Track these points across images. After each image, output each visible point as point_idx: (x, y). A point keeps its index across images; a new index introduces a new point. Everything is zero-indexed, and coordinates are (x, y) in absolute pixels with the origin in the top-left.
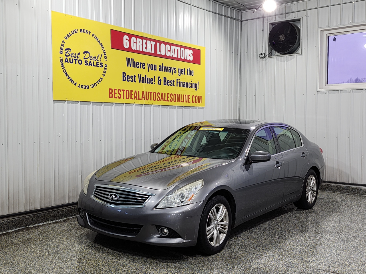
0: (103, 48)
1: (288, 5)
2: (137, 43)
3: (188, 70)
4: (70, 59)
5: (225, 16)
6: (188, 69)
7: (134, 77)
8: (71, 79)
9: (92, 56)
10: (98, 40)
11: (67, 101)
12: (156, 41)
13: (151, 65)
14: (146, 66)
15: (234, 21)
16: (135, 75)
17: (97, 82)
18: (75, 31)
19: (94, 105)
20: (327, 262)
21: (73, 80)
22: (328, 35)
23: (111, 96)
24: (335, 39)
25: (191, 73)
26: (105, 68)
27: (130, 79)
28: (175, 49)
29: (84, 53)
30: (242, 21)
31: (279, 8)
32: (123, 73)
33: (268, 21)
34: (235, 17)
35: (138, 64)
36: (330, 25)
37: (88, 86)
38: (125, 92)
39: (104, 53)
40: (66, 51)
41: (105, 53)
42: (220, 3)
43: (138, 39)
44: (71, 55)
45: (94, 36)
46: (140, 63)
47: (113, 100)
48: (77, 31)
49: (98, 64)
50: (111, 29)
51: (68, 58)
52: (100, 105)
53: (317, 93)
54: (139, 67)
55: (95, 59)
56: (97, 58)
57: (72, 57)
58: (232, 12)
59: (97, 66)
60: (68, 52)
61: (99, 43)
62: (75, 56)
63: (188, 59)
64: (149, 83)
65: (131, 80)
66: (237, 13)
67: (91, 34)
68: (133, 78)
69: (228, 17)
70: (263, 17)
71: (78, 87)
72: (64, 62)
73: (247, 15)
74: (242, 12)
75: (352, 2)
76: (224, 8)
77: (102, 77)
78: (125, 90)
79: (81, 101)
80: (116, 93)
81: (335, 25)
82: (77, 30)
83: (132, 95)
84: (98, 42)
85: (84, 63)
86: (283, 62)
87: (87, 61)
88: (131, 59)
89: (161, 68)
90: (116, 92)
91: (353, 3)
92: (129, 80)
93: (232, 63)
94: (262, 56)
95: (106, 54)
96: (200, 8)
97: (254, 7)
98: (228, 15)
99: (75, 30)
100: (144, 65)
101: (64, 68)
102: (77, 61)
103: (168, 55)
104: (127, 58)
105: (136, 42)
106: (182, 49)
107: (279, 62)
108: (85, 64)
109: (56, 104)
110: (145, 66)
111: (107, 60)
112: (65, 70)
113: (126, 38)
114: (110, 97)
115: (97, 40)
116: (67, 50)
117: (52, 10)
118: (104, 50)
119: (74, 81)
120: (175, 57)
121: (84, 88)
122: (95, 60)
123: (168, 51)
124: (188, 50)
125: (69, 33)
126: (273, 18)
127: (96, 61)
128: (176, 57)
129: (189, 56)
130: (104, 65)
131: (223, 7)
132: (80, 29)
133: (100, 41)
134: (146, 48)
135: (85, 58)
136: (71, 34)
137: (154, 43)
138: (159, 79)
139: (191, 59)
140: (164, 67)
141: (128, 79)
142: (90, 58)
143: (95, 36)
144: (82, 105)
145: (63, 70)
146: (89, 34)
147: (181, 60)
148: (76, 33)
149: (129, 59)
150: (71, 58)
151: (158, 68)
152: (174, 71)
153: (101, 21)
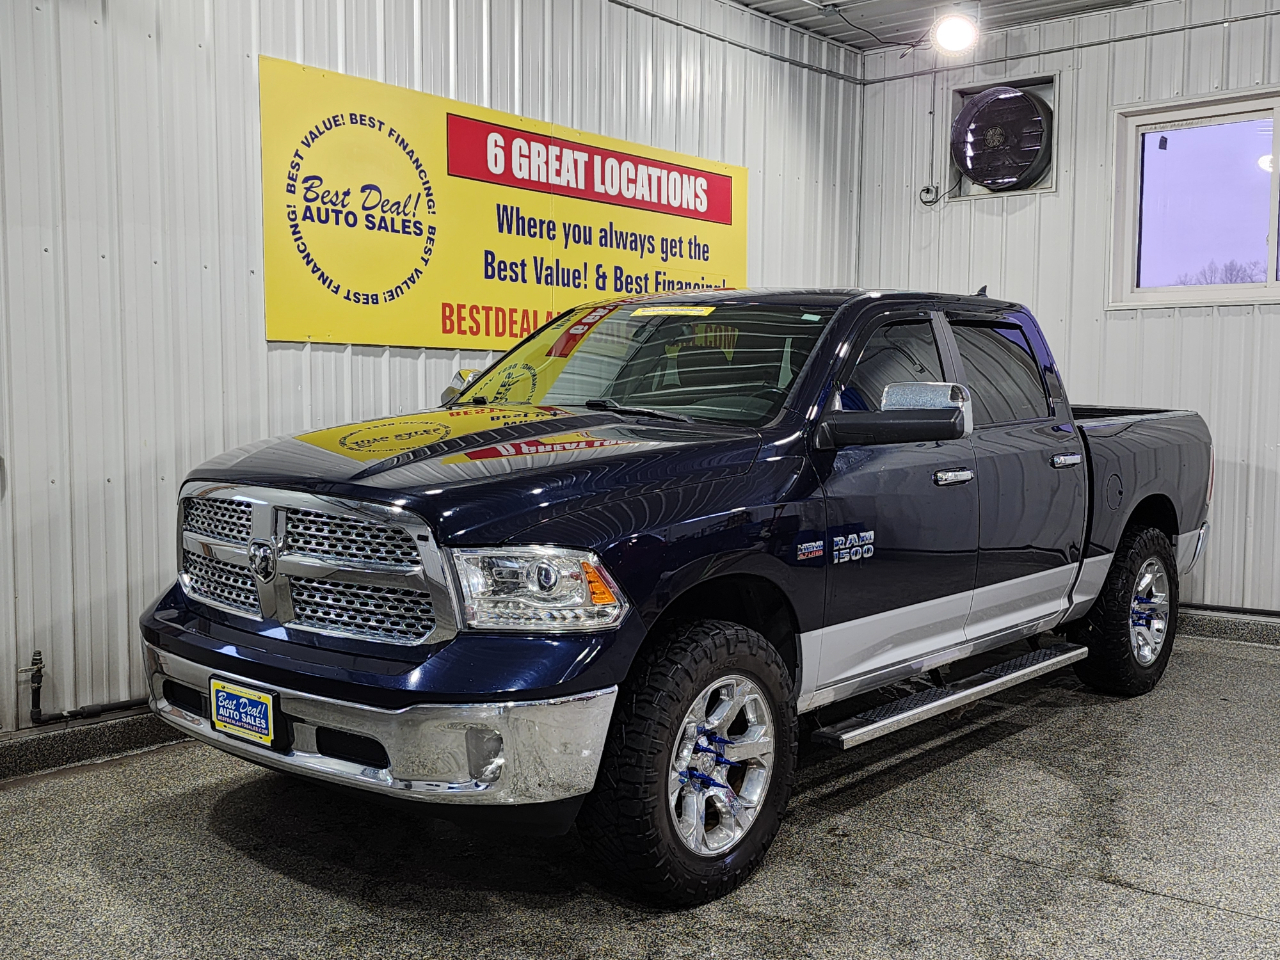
0: (423, 175)
1: (1015, 31)
2: (529, 157)
3: (690, 243)
4: (319, 209)
5: (810, 68)
6: (693, 241)
7: (520, 267)
8: (322, 274)
9: (388, 201)
10: (407, 150)
11: (309, 345)
12: (592, 151)
13: (575, 226)
14: (559, 232)
15: (841, 81)
16: (523, 261)
17: (405, 282)
18: (335, 121)
19: (395, 356)
20: (1132, 858)
21: (327, 278)
22: (1142, 130)
23: (448, 327)
24: (1163, 143)
25: (700, 251)
26: (429, 238)
27: (509, 273)
28: (650, 177)
29: (363, 189)
30: (864, 85)
31: (986, 43)
32: (487, 253)
33: (950, 83)
34: (842, 72)
35: (532, 224)
36: (1149, 96)
37: (376, 295)
38: (492, 314)
39: (425, 189)
40: (307, 185)
41: (429, 189)
42: (794, 25)
43: (532, 143)
44: (323, 197)
45: (396, 135)
46: (541, 221)
47: (454, 340)
48: (341, 122)
49: (407, 224)
50: (448, 114)
51: (314, 206)
52: (413, 358)
53: (1106, 315)
54: (535, 233)
55: (398, 208)
56: (405, 206)
57: (324, 203)
58: (833, 53)
59: (404, 232)
60: (311, 186)
61: (411, 157)
62: (334, 200)
63: (692, 207)
64: (569, 286)
65: (511, 277)
66: (850, 57)
67: (386, 129)
68: (519, 270)
69: (821, 71)
70: (934, 72)
71: (345, 298)
72: (299, 221)
73: (882, 62)
74: (865, 53)
75: (1222, 23)
76: (809, 40)
77: (421, 266)
78: (491, 309)
79: (353, 345)
80: (464, 319)
81: (1165, 96)
82: (342, 116)
83: (516, 322)
84: (408, 153)
85: (362, 221)
86: (997, 215)
87: (373, 217)
88: (512, 208)
89: (605, 237)
90: (465, 313)
91: (1226, 25)
92: (505, 276)
93: (833, 219)
94: (930, 197)
95: (431, 195)
96: (730, 43)
97: (905, 37)
98: (820, 63)
99: (334, 118)
100: (551, 226)
101: (301, 238)
102: (342, 217)
103: (628, 195)
104: (498, 206)
105: (527, 154)
106: (675, 175)
107: (985, 215)
108: (367, 226)
109: (274, 352)
110: (554, 229)
111: (434, 213)
112: (303, 244)
113: (496, 141)
114: (445, 331)
115: (405, 148)
116: (310, 182)
117: (263, 53)
118: (425, 180)
119: (331, 281)
120: (650, 203)
121: (362, 300)
122: (398, 214)
123: (630, 181)
124: (692, 178)
125: (317, 127)
126: (964, 73)
127: (402, 216)
128: (655, 199)
129: (696, 196)
130: (425, 228)
131: (806, 37)
132: (351, 115)
133: (412, 152)
134: (558, 173)
135: (366, 205)
136: (322, 128)
137: (583, 157)
138: (601, 274)
139: (703, 208)
140: (616, 232)
141: (503, 273)
142: (383, 206)
143: (399, 136)
144: (357, 355)
145: (298, 246)
146: (380, 129)
147: (668, 210)
148: (336, 125)
149: (505, 208)
150: (323, 208)
151: (596, 236)
152: (647, 245)
153: (417, 87)
